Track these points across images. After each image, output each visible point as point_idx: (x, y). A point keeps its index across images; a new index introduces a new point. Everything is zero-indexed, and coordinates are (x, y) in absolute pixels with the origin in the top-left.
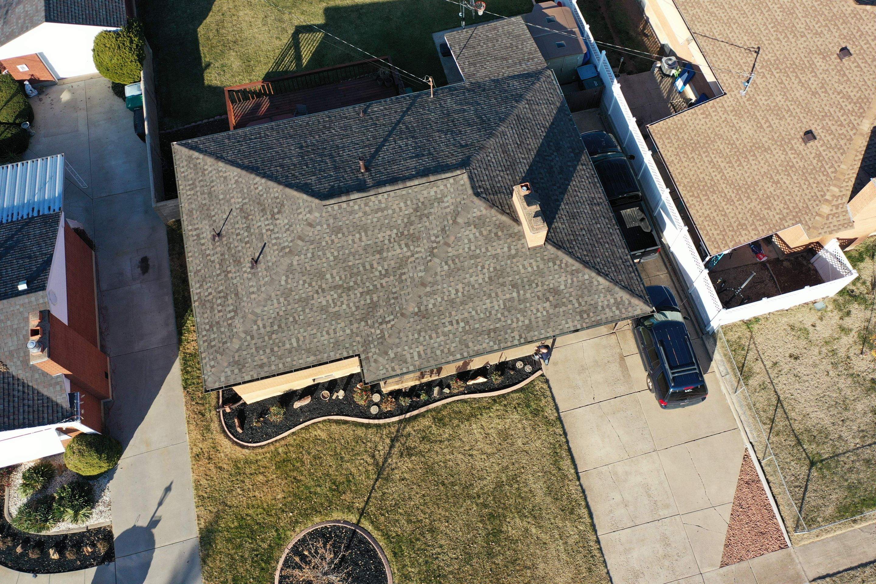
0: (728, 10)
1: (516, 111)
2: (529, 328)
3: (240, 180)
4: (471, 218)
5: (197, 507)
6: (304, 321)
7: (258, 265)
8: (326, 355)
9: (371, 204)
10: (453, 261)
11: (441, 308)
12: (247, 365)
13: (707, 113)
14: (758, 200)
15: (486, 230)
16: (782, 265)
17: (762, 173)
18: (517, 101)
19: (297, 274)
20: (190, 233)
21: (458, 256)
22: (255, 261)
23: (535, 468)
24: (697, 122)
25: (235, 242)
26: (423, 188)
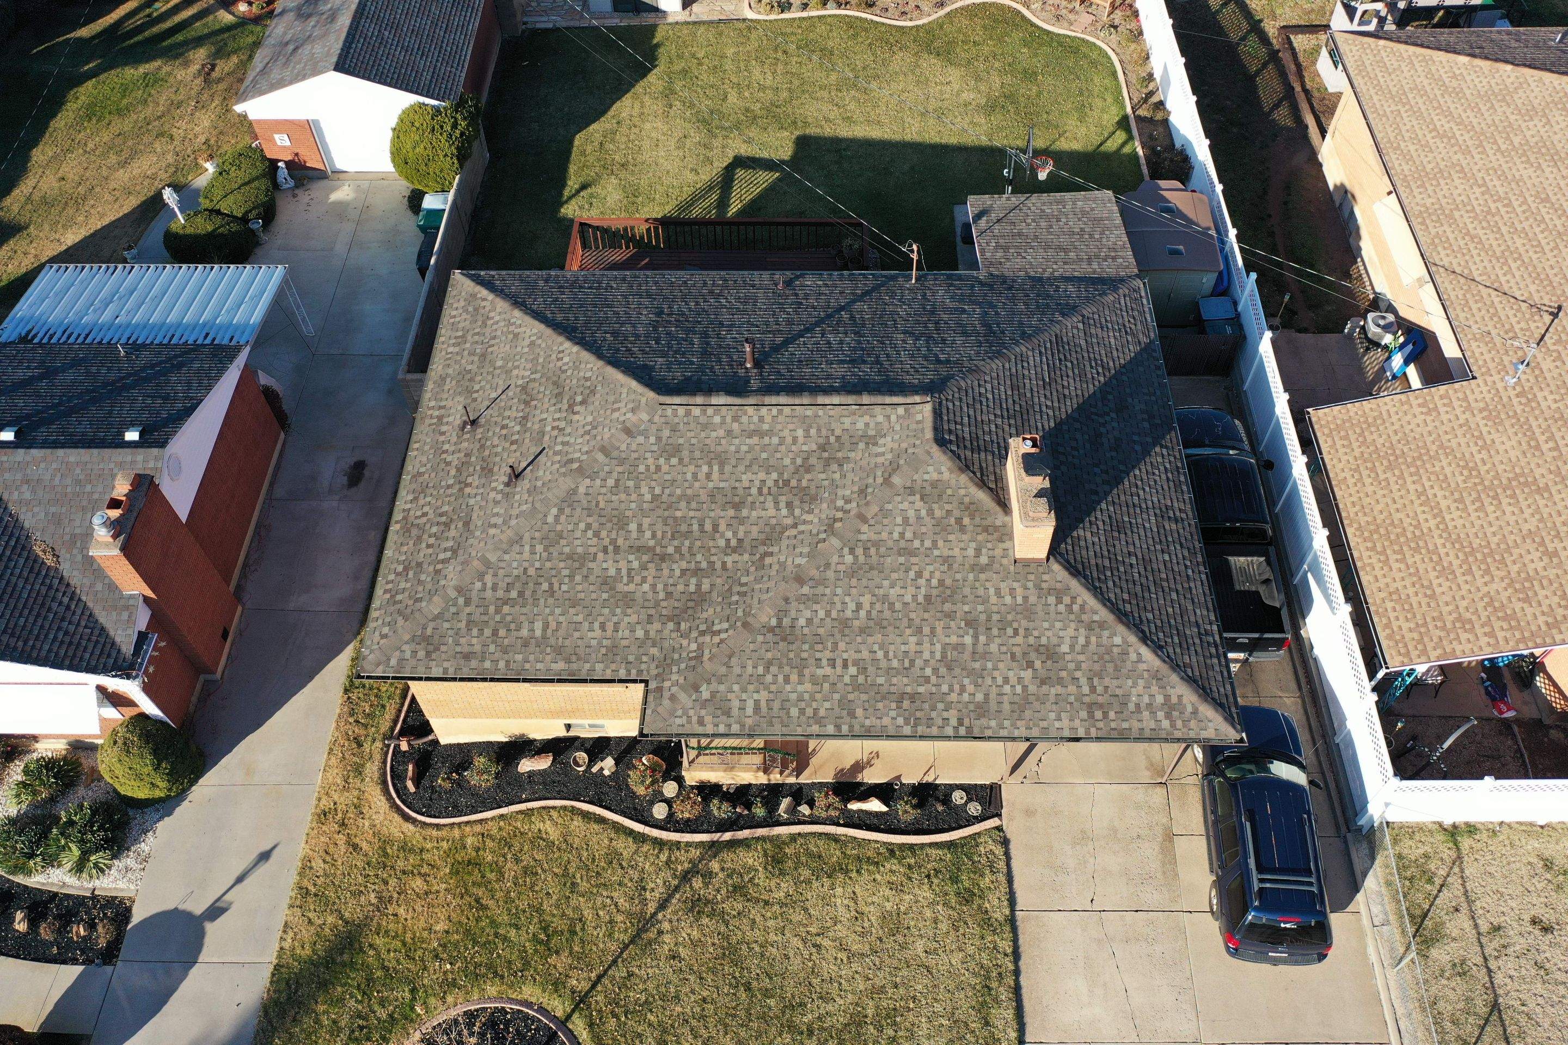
0: (1507, 237)
1: (1056, 329)
2: (981, 710)
3: (540, 341)
4: (919, 482)
5: (291, 906)
6: (567, 596)
7: (520, 482)
8: (587, 666)
9: (744, 419)
10: (866, 549)
11: (821, 631)
12: (443, 648)
13: (1431, 406)
14: (1506, 581)
15: (941, 508)
16: (1547, 735)
17: (1524, 532)
18: (1063, 315)
19: (579, 510)
20: (430, 412)
21: (877, 544)
22: (516, 475)
23: (938, 1008)
24: (1409, 417)
25: (496, 439)
26: (845, 413)
